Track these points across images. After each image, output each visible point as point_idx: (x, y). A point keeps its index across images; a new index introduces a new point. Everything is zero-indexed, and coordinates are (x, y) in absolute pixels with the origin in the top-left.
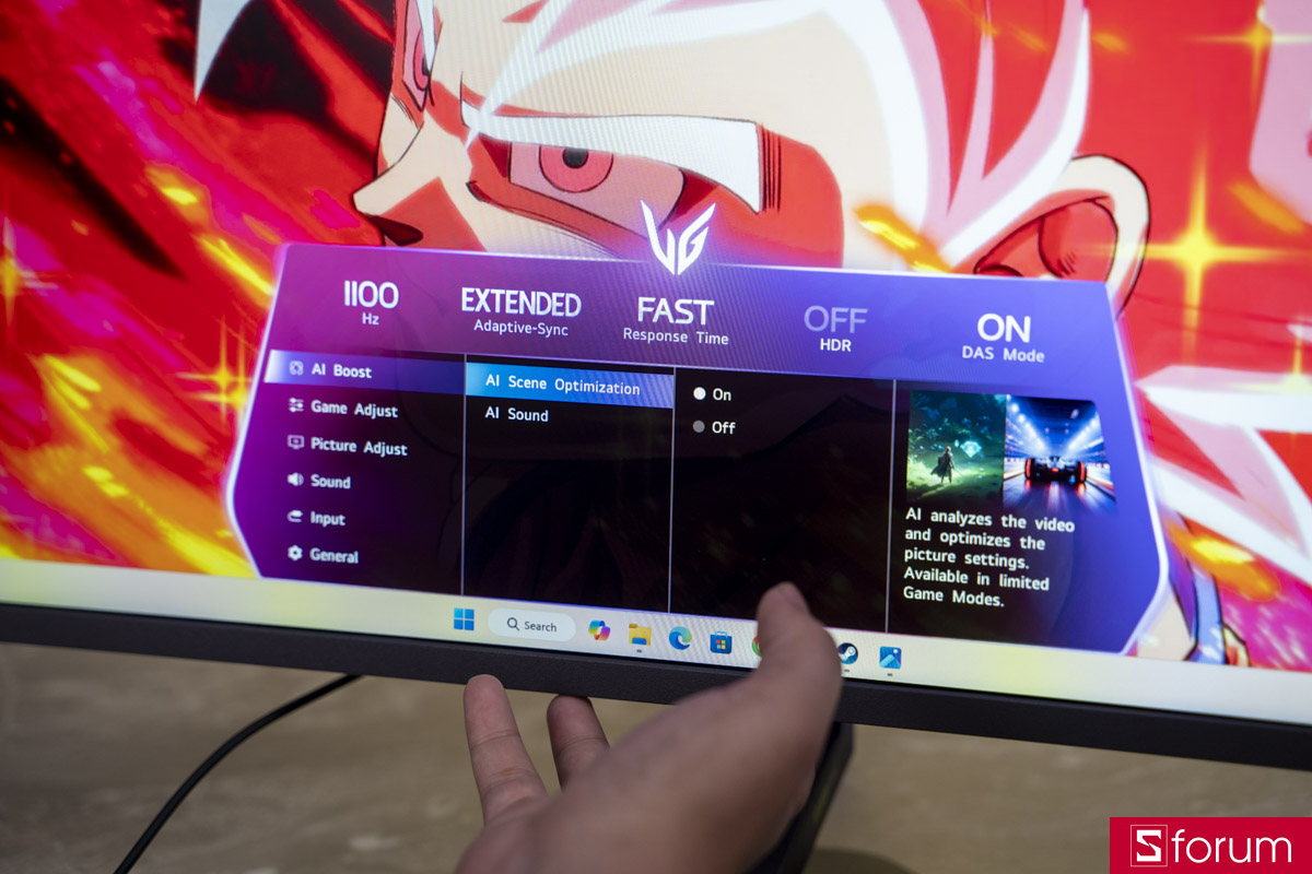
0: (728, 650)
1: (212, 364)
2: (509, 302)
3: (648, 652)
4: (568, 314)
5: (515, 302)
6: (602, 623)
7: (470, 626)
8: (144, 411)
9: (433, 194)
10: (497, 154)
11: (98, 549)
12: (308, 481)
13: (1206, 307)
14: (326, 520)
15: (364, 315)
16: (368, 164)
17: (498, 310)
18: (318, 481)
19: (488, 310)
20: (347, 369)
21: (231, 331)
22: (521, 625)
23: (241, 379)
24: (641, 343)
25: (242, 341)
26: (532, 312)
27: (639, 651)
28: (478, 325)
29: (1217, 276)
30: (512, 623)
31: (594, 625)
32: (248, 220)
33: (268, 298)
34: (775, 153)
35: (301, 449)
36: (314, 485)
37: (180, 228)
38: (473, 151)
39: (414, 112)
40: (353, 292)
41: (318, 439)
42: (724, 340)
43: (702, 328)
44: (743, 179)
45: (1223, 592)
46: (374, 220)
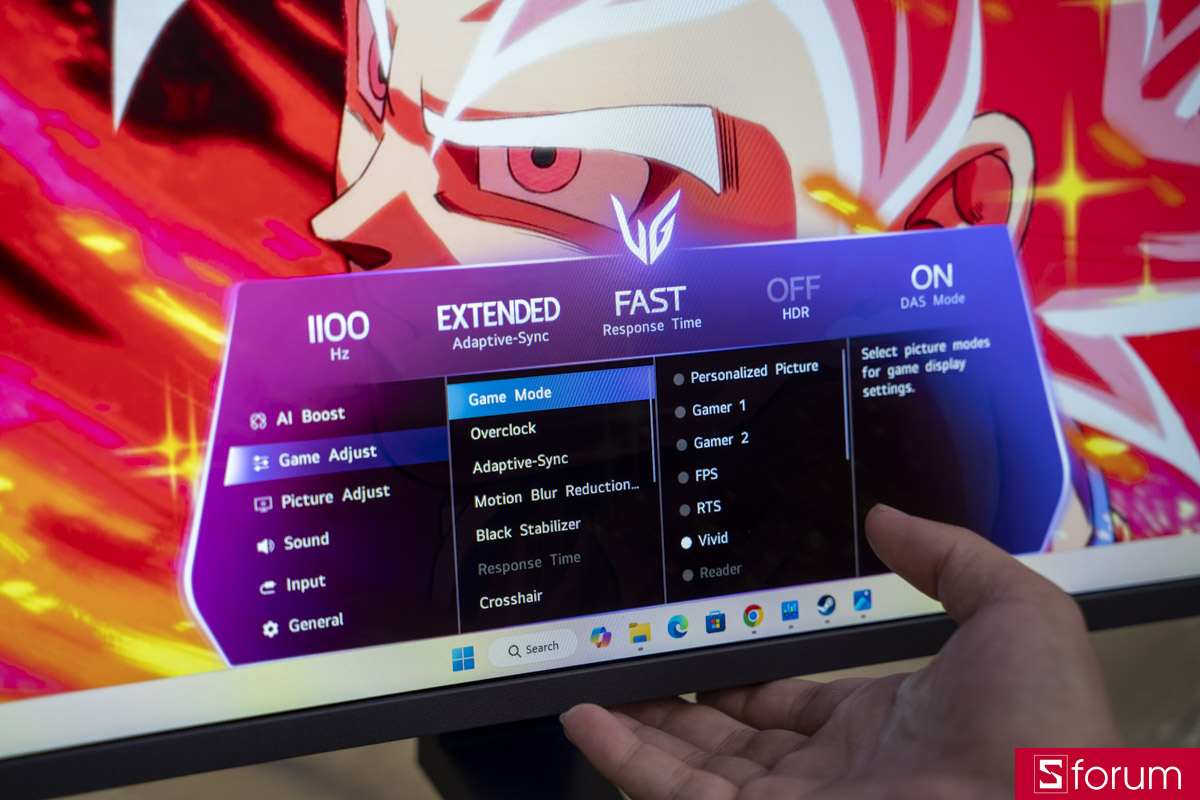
0: (722, 628)
1: (156, 432)
2: (487, 314)
3: (649, 648)
4: (548, 319)
5: (493, 314)
6: (603, 629)
7: (470, 665)
9: (400, 210)
10: (463, 161)
12: (280, 545)
13: (1081, 236)
14: (303, 585)
15: (332, 350)
16: (327, 184)
17: (476, 324)
18: (292, 544)
19: (466, 326)
20: (316, 413)
21: (177, 391)
22: (523, 651)
23: (193, 444)
24: (621, 338)
25: (191, 401)
26: (512, 322)
27: (641, 649)
28: (457, 343)
29: (1089, 208)
30: (514, 651)
31: (595, 633)
32: (191, 263)
33: (219, 348)
34: (729, 131)
35: (269, 511)
36: (287, 548)
37: (108, 281)
38: (439, 161)
39: (373, 123)
40: (318, 328)
41: (289, 497)
42: (698, 323)
43: (676, 314)
44: (703, 162)
45: (1112, 481)
46: (337, 246)
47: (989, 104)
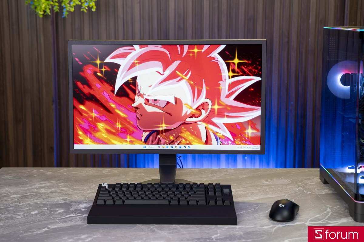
0: (173, 148)
1: (116, 123)
3: (164, 149)
6: (159, 146)
7: (145, 148)
8: (109, 128)
9: (141, 104)
10: (147, 100)
11: (104, 143)
13: (217, 112)
16: (133, 101)
21: (118, 119)
22: (151, 147)
23: (120, 124)
29: (218, 109)
32: (120, 108)
34: (176, 99)
37: (113, 109)
38: (145, 100)
39: (138, 96)
44: (173, 102)
45: (220, 138)
46: (134, 107)
47: (206, 98)
